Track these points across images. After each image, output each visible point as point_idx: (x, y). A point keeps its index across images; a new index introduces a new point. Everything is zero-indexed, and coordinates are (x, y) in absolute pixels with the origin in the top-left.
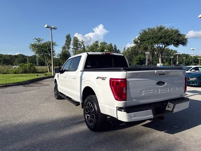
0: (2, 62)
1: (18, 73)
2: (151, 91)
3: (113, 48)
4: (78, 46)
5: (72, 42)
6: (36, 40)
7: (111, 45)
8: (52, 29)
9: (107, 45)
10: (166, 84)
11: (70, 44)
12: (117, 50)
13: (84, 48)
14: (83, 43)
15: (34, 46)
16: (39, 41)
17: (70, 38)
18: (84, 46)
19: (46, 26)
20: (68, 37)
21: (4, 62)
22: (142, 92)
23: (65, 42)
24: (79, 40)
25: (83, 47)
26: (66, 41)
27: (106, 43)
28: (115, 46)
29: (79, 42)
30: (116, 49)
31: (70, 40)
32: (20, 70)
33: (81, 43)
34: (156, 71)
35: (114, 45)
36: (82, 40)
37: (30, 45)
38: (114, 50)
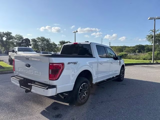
0: (145, 51)
1: (146, 60)
2: (23, 70)
15: (150, 37)
19: (149, 18)
21: (148, 51)
22: (19, 68)
32: (148, 57)
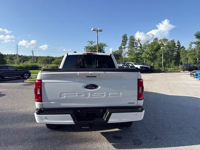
2: (76, 95)
3: (176, 45)
4: (134, 45)
5: (128, 42)
6: (89, 43)
7: (173, 41)
8: (98, 32)
9: (168, 41)
10: (99, 87)
11: (126, 43)
12: (181, 46)
13: (141, 46)
14: (139, 42)
15: (87, 48)
16: (91, 43)
17: (127, 38)
18: (141, 44)
19: (92, 29)
20: (125, 37)
22: (62, 94)
23: (121, 42)
24: (136, 39)
25: (139, 45)
26: (123, 41)
27: (167, 39)
28: (179, 42)
29: (136, 41)
30: (179, 46)
31: (127, 40)
33: (137, 42)
34: (78, 73)
35: (177, 41)
36: (139, 39)
37: (84, 47)
38: (176, 47)
